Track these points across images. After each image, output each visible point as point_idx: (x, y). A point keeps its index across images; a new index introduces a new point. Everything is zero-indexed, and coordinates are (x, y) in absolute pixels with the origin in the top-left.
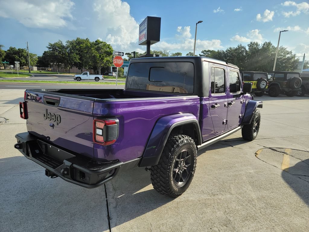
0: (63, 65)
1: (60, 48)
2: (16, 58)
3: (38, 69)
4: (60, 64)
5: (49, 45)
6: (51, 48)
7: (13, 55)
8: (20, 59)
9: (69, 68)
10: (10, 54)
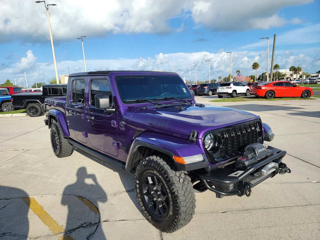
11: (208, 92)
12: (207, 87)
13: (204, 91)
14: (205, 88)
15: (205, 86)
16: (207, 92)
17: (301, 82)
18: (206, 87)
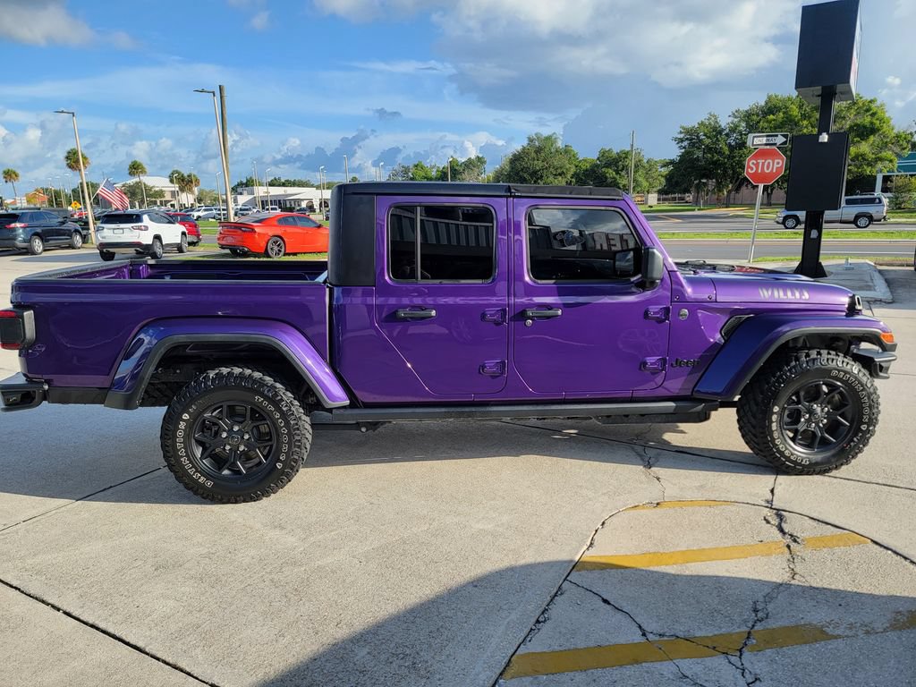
0: (712, 183)
1: (708, 137)
2: (608, 175)
3: (659, 200)
4: (704, 181)
5: (681, 133)
6: (687, 139)
7: (603, 170)
8: (618, 177)
9: (729, 192)
10: (597, 166)
11: (29, 241)
12: (22, 225)
13: (15, 239)
14: (14, 230)
15: (15, 222)
16: (24, 241)
17: (219, 214)
18: (18, 225)
